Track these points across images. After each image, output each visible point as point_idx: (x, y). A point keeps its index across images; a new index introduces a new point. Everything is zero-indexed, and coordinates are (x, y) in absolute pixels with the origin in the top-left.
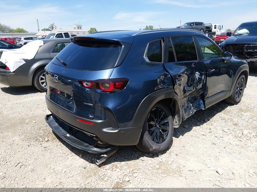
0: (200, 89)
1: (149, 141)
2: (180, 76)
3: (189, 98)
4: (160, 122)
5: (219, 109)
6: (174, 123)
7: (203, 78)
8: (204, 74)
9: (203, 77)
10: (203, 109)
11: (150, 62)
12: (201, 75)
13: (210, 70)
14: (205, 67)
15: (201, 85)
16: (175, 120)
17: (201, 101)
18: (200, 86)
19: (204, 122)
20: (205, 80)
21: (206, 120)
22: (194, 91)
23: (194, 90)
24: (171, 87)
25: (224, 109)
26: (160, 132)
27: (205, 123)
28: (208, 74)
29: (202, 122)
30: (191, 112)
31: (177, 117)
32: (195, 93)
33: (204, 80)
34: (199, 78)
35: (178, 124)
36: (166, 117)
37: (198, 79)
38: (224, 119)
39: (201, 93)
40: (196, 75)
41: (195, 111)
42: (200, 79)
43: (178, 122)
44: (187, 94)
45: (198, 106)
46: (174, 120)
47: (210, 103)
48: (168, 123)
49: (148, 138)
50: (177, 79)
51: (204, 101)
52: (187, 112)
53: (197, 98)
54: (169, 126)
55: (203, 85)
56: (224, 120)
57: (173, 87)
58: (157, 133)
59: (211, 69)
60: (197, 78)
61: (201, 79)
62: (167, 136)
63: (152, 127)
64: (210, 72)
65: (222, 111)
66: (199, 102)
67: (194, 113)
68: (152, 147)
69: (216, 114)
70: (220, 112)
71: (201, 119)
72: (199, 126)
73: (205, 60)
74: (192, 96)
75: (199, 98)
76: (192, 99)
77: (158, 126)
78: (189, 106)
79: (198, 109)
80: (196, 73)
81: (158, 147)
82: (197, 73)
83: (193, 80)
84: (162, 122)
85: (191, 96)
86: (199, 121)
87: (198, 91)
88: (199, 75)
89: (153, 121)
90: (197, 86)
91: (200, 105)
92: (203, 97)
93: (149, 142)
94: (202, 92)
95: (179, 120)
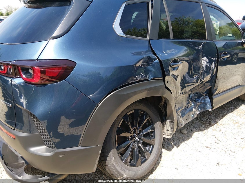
0: (207, 82)
1: (116, 166)
2: (175, 61)
3: (189, 95)
4: (140, 132)
5: (231, 108)
6: (165, 130)
7: (213, 67)
8: (214, 61)
9: (213, 65)
10: (210, 110)
11: (124, 36)
12: (210, 62)
13: (224, 56)
14: (216, 51)
15: (209, 76)
16: (167, 127)
17: (208, 99)
18: (208, 78)
19: (210, 125)
20: (215, 70)
21: (212, 123)
22: (198, 85)
23: (199, 83)
24: (159, 78)
25: (237, 108)
26: (139, 147)
27: (211, 128)
28: (221, 61)
29: (207, 124)
30: (192, 116)
31: (169, 123)
32: (200, 87)
33: (213, 70)
34: (206, 66)
35: (170, 133)
36: (150, 124)
37: (204, 68)
38: (236, 123)
39: (208, 88)
40: (203, 61)
41: (198, 113)
42: (208, 68)
43: (170, 131)
44: (188, 89)
45: (202, 106)
46: (165, 127)
47: (220, 102)
48: (153, 132)
49: (115, 161)
50: (171, 67)
51: (212, 100)
52: (185, 116)
53: (202, 94)
54: (155, 137)
55: (212, 77)
56: (237, 125)
57: (162, 78)
58: (133, 149)
59: (225, 54)
60: (204, 66)
61: (210, 68)
62: (151, 153)
63: (126, 141)
64: (223, 59)
65: (234, 111)
66: (205, 100)
67: (196, 116)
68: (122, 175)
69: (227, 114)
70: (232, 112)
71: (206, 121)
72: (203, 130)
73: (218, 41)
74: (196, 91)
75: (204, 95)
76: (195, 96)
77: (137, 138)
78: (189, 107)
79: (203, 110)
80: (203, 58)
81: (134, 173)
82: (205, 58)
83: (197, 69)
84: (144, 131)
85: (193, 92)
86: (203, 124)
87: (204, 85)
88: (208, 62)
89: (128, 131)
90: (204, 77)
91: (205, 104)
92: (210, 93)
93: (117, 168)
94: (210, 86)
95: (172, 128)
